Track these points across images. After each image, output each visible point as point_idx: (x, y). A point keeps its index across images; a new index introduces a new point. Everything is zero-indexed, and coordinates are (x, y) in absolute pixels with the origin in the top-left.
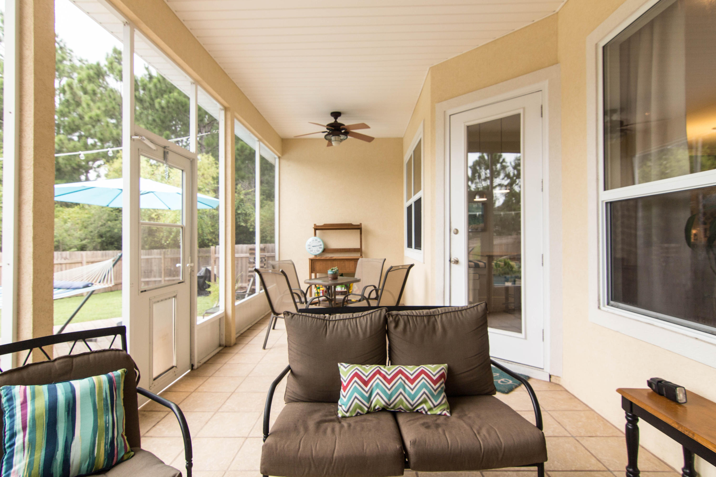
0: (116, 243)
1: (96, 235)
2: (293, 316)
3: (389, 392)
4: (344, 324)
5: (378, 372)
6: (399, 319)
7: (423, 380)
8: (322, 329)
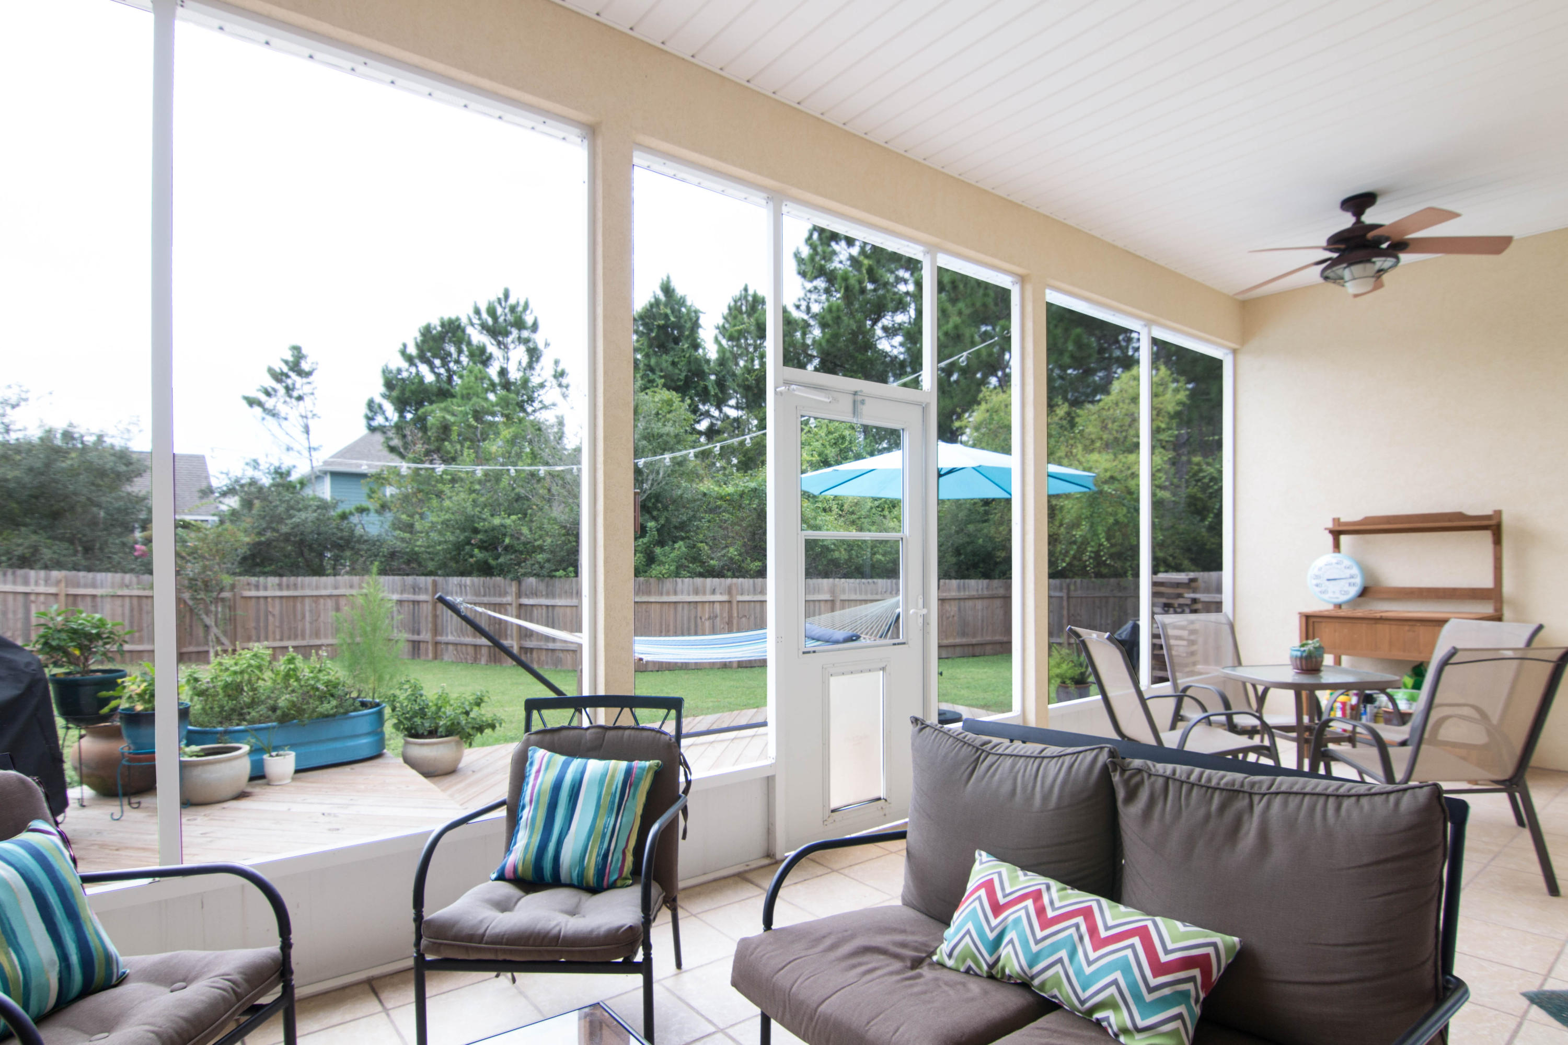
0: (981, 565)
1: (950, 549)
2: (924, 728)
3: (1035, 948)
4: (1013, 766)
5: (1037, 896)
6: (1142, 782)
7: (1129, 952)
8: (964, 767)
